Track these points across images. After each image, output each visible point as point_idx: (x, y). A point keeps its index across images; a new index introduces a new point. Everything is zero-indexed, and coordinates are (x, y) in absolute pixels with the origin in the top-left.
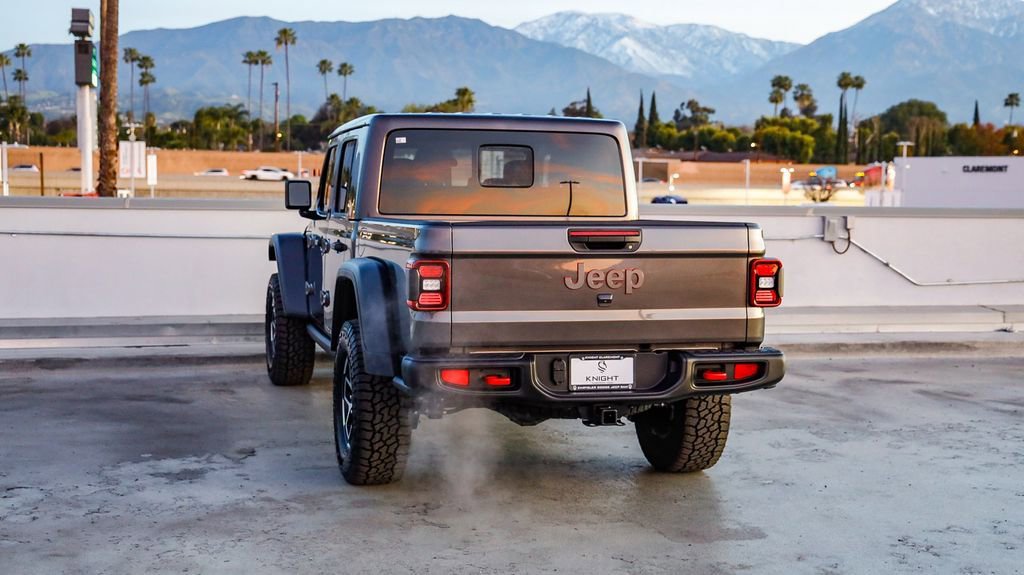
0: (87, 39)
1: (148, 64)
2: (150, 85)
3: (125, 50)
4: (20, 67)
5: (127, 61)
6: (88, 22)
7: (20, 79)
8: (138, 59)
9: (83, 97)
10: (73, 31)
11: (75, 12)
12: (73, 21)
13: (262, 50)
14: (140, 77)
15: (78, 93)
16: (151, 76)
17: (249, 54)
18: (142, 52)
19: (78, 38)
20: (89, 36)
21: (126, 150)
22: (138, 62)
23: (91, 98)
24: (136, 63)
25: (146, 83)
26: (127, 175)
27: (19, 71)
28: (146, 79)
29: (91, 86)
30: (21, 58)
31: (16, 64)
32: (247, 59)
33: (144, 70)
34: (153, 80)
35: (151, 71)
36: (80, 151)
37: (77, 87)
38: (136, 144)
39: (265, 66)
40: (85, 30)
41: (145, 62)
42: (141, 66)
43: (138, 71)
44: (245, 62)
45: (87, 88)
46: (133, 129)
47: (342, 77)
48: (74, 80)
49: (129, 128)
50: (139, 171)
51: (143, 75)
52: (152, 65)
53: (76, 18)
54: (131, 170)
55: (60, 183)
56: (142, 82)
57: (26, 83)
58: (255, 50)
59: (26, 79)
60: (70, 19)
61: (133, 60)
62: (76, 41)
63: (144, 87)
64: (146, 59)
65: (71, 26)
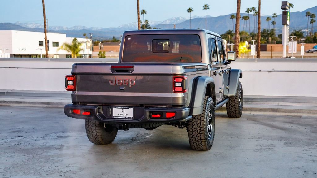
0: (286, 10)
2: (314, 23)
3: (306, 13)
4: (274, 21)
5: (307, 16)
6: (286, 5)
7: (274, 24)
9: (284, 28)
10: (282, 9)
11: (283, 2)
12: (282, 5)
14: (310, 21)
15: (283, 27)
16: (314, 20)
18: (312, 13)
19: (284, 10)
20: (287, 9)
21: (291, 44)
22: (310, 16)
23: (287, 28)
24: (309, 16)
25: (312, 22)
26: (291, 52)
27: (273, 22)
28: (313, 21)
29: (287, 25)
30: (274, 18)
31: (273, 20)
33: (312, 18)
34: (315, 21)
35: (314, 19)
36: (283, 45)
37: (283, 25)
38: (294, 42)
41: (313, 16)
42: (311, 17)
43: (310, 19)
46: (293, 38)
48: (282, 23)
49: (291, 37)
50: (294, 51)
51: (311, 20)
52: (315, 17)
53: (283, 4)
54: (292, 51)
55: (277, 55)
56: (311, 22)
57: (275, 25)
59: (275, 24)
60: (281, 5)
61: (309, 15)
62: (283, 11)
63: (312, 24)
64: (313, 15)
65: (282, 7)
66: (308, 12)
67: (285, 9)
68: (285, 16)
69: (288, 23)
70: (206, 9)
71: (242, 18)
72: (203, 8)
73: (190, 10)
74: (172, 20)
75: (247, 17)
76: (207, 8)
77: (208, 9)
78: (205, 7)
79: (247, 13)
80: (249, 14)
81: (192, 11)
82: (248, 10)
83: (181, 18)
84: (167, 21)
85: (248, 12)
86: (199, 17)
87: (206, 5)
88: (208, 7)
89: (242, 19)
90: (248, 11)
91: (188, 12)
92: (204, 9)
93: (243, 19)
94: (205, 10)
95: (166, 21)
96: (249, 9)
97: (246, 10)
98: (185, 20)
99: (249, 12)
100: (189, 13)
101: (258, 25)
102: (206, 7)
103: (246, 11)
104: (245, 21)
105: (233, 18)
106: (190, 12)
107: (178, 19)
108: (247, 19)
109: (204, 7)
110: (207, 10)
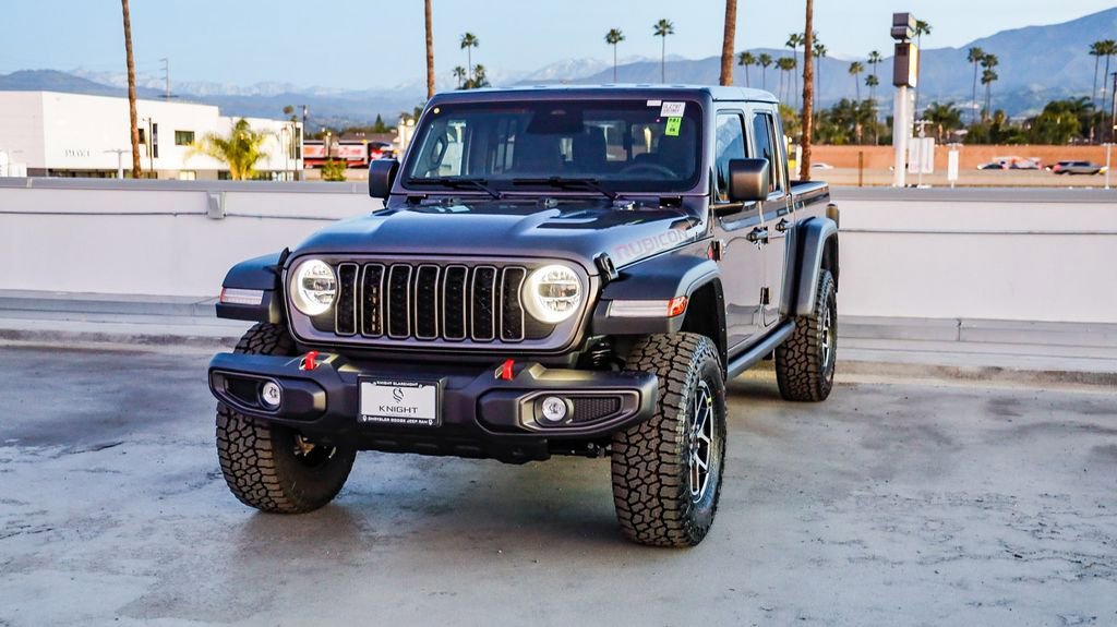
0: (907, 41)
1: (992, 62)
2: (992, 82)
3: (971, 50)
4: (872, 74)
5: (971, 61)
6: (907, 25)
7: (871, 84)
8: (982, 58)
9: (900, 97)
10: (895, 36)
11: (895, 16)
12: (894, 25)
13: (1109, 40)
14: (983, 76)
15: (896, 94)
16: (994, 74)
17: (1097, 45)
18: (987, 51)
19: (900, 41)
20: (909, 39)
21: (917, 146)
22: (982, 61)
23: (908, 97)
24: (979, 62)
25: (988, 80)
26: (916, 171)
27: (871, 77)
28: (988, 77)
29: (909, 87)
30: (873, 65)
31: (869, 70)
32: (1095, 50)
33: (987, 68)
34: (995, 78)
35: (994, 69)
36: (894, 150)
37: (895, 88)
38: (925, 140)
39: (1111, 56)
40: (902, 33)
41: (989, 60)
42: (984, 65)
43: (981, 69)
44: (1091, 53)
45: (905, 87)
46: (922, 126)
48: (892, 81)
49: (919, 125)
50: (927, 166)
51: (985, 73)
52: (996, 63)
53: (896, 23)
54: (920, 166)
55: (877, 180)
56: (985, 80)
57: (876, 86)
58: (1101, 40)
59: (877, 83)
60: (891, 25)
61: (977, 59)
62: (896, 45)
63: (986, 85)
64: (990, 57)
65: (892, 30)
66: (975, 49)
67: (904, 37)
68: (902, 58)
69: (912, 80)
70: (664, 35)
71: (776, 64)
72: (657, 31)
73: (613, 37)
74: (563, 67)
75: (790, 60)
76: (667, 30)
77: (670, 33)
78: (661, 28)
79: (789, 48)
80: (795, 53)
81: (620, 39)
82: (792, 39)
83: (590, 62)
84: (549, 71)
85: (794, 46)
86: (645, 59)
87: (662, 22)
88: (668, 26)
89: (777, 67)
90: (792, 42)
91: (609, 41)
92: (657, 34)
93: (780, 68)
94: (660, 36)
95: (545, 69)
96: (795, 35)
97: (788, 39)
98: (603, 69)
99: (797, 44)
100: (612, 46)
101: (805, 83)
102: (663, 28)
103: (788, 44)
104: (785, 73)
105: (746, 64)
106: (615, 42)
107: (582, 63)
108: (791, 68)
109: (656, 27)
110: (667, 36)
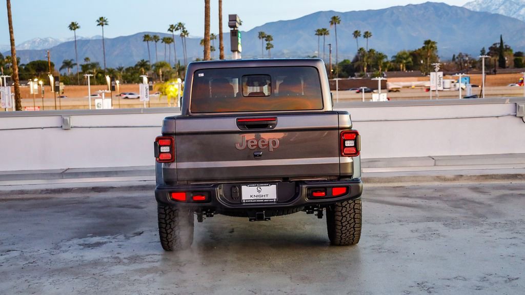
0: (236, 29)
1: (269, 39)
2: (271, 49)
3: (259, 33)
5: (260, 38)
6: (236, 20)
8: (265, 37)
10: (230, 26)
11: (230, 16)
12: (230, 21)
13: (324, 28)
14: (266, 46)
15: (233, 55)
16: (271, 45)
17: (318, 30)
18: (267, 33)
19: (232, 29)
20: (237, 28)
22: (265, 39)
25: (269, 48)
28: (269, 46)
29: (238, 52)
32: (317, 33)
33: (268, 42)
34: (272, 47)
35: (271, 42)
37: (232, 52)
39: (326, 36)
40: (234, 25)
41: (268, 38)
42: (266, 40)
43: (265, 43)
44: (316, 34)
45: (236, 52)
47: (366, 39)
48: (230, 50)
51: (268, 44)
52: (272, 39)
53: (231, 19)
56: (267, 48)
57: (215, 52)
58: (321, 28)
59: (215, 50)
60: (228, 21)
61: (263, 37)
62: (231, 30)
63: (268, 50)
64: (269, 36)
65: (229, 23)
66: (262, 33)
67: (235, 26)
68: (234, 37)
69: (240, 48)
70: (102, 26)
71: (161, 41)
72: (98, 23)
73: (73, 26)
74: (34, 42)
75: (170, 39)
76: (104, 23)
77: (106, 24)
78: (101, 22)
79: (170, 33)
80: (173, 35)
81: (78, 27)
82: (171, 27)
83: (51, 40)
84: (26, 45)
85: (172, 31)
86: (82, 38)
87: (101, 18)
88: (105, 21)
89: (162, 42)
90: (171, 29)
91: (71, 29)
92: (99, 25)
93: (164, 43)
94: (101, 26)
95: (23, 44)
96: (172, 25)
97: (169, 27)
98: (58, 44)
99: (174, 30)
100: (72, 31)
101: (220, 51)
102: (102, 22)
103: (169, 30)
104: (167, 44)
105: (147, 41)
106: (75, 29)
107: (46, 40)
108: (170, 42)
109: (98, 21)
110: (105, 26)
